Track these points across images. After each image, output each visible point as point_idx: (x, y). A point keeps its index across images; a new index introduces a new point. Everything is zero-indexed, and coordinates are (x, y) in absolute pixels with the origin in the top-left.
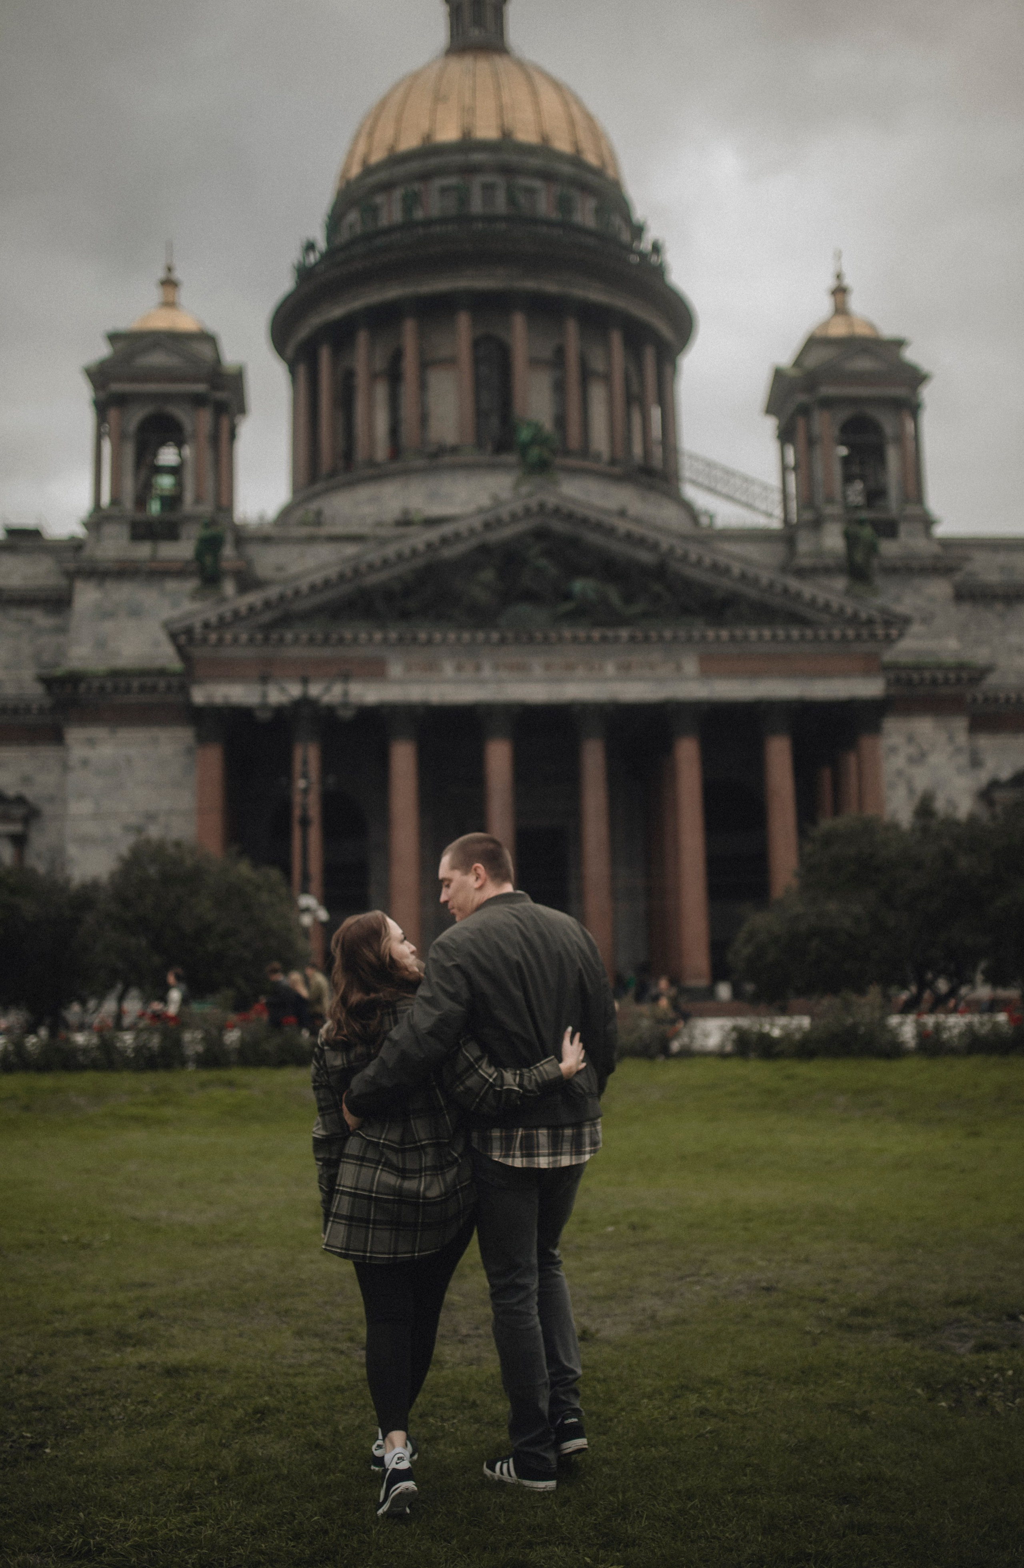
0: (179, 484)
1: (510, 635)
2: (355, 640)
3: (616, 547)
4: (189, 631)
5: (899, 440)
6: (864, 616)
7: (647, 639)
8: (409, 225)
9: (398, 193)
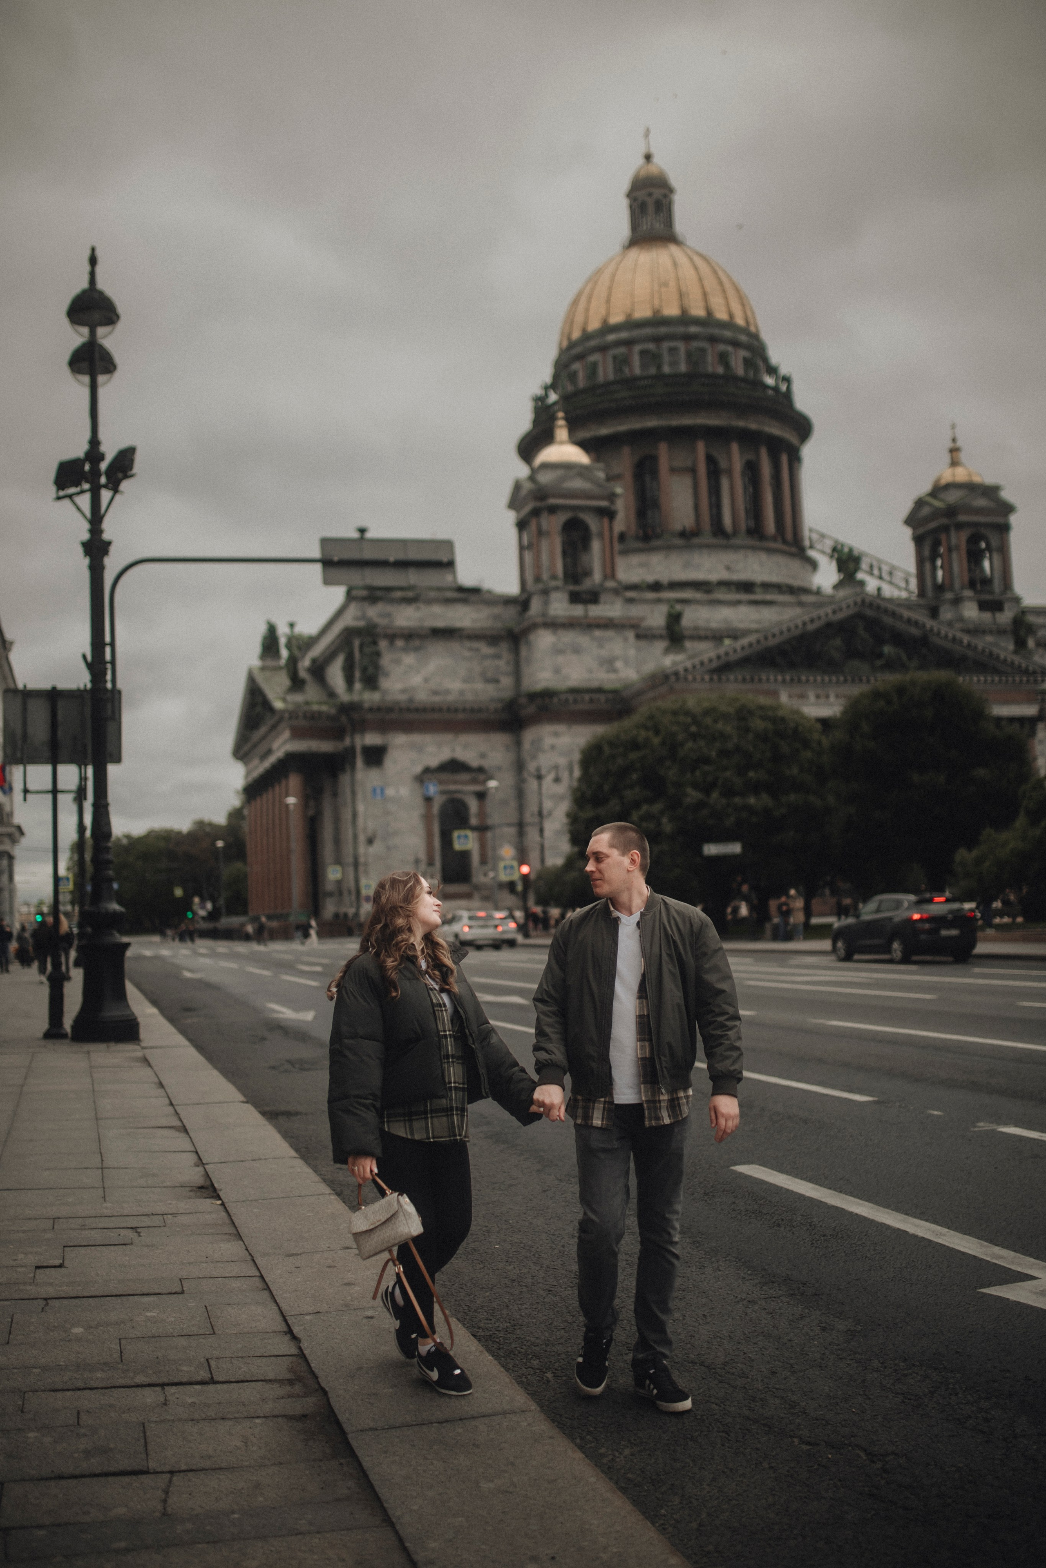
5: (1000, 550)
6: (1024, 666)
8: (660, 377)
9: (637, 348)
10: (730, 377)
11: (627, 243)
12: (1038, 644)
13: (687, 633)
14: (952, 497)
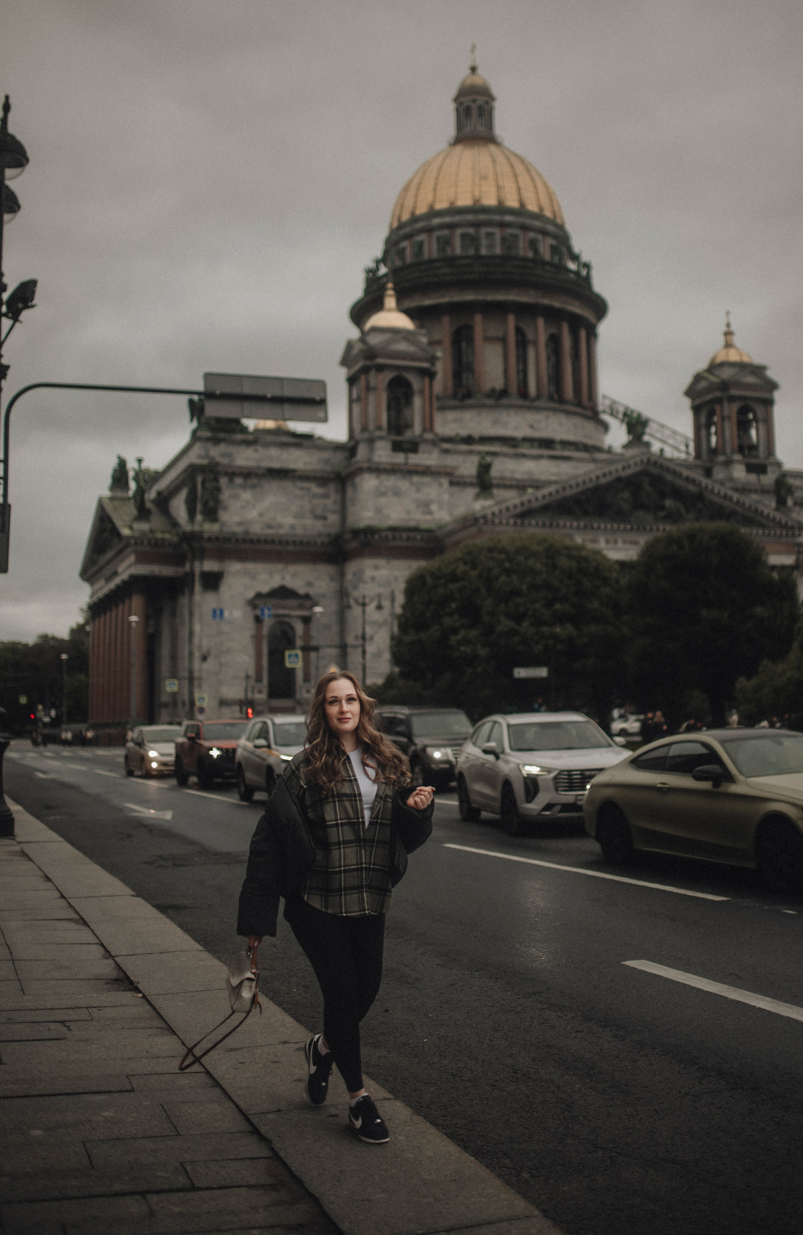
2: (565, 526)
3: (680, 483)
5: (765, 420)
6: (785, 521)
8: (478, 257)
9: (459, 232)
10: (538, 261)
11: (452, 141)
12: (795, 504)
13: (494, 482)
14: (726, 374)
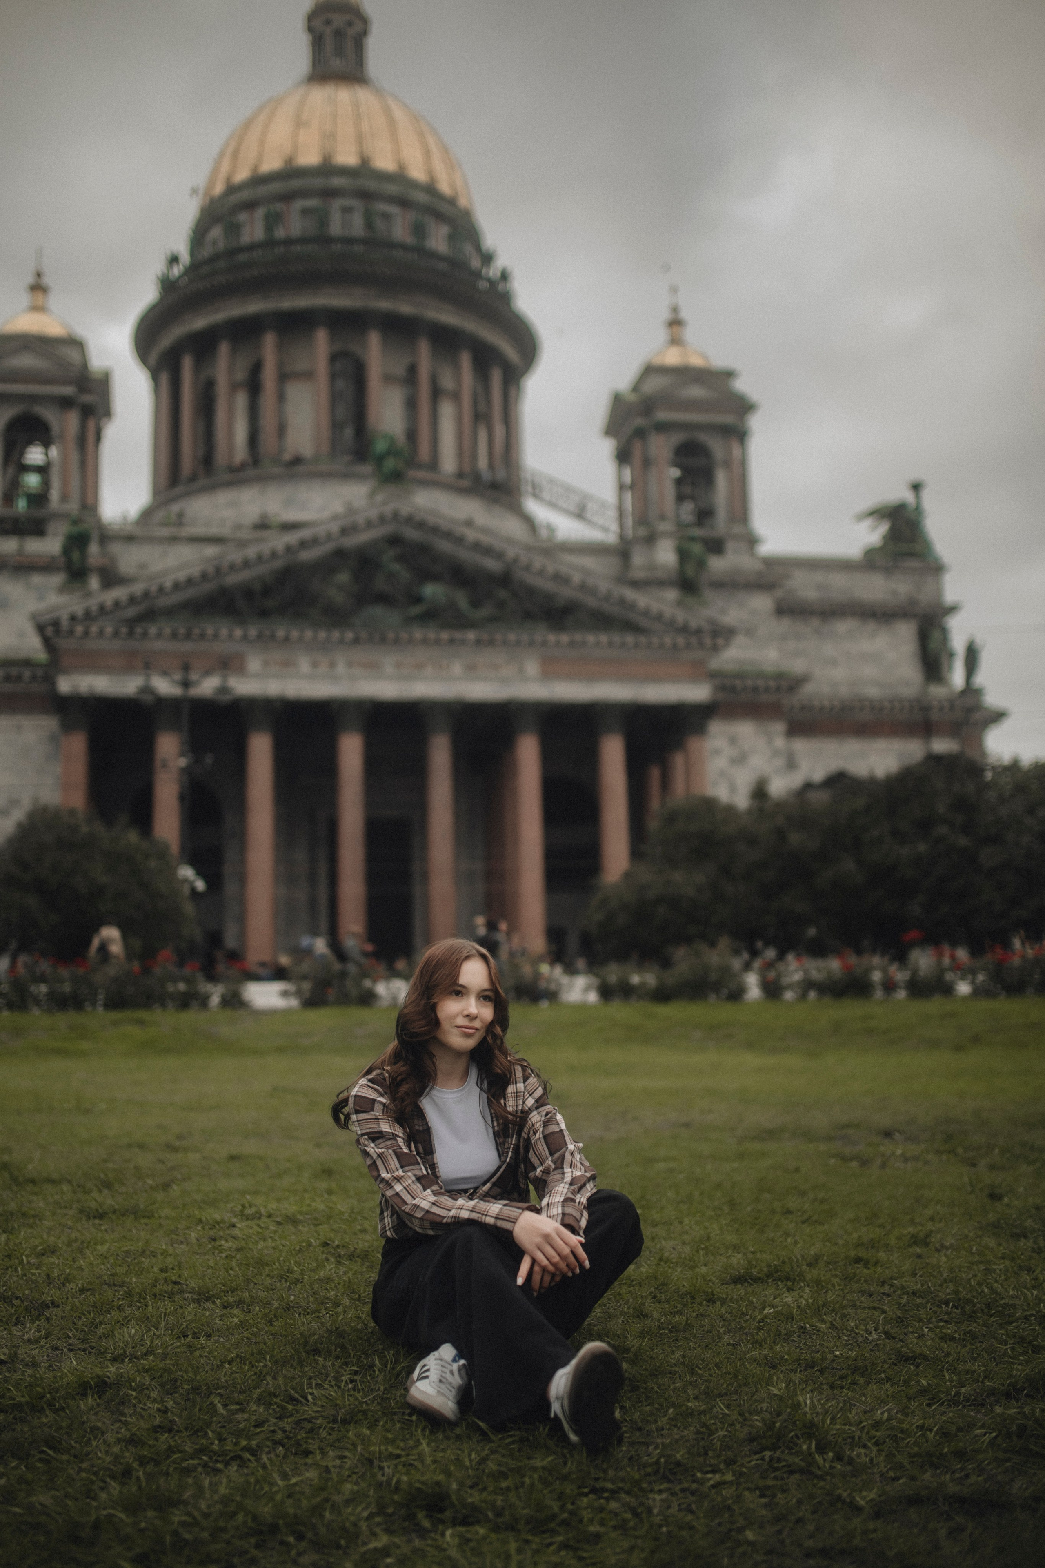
0: (46, 484)
1: (364, 635)
2: (216, 636)
3: (465, 555)
4: (56, 624)
5: (727, 464)
6: (693, 624)
7: (491, 643)
9: (259, 211)
13: (90, 567)
